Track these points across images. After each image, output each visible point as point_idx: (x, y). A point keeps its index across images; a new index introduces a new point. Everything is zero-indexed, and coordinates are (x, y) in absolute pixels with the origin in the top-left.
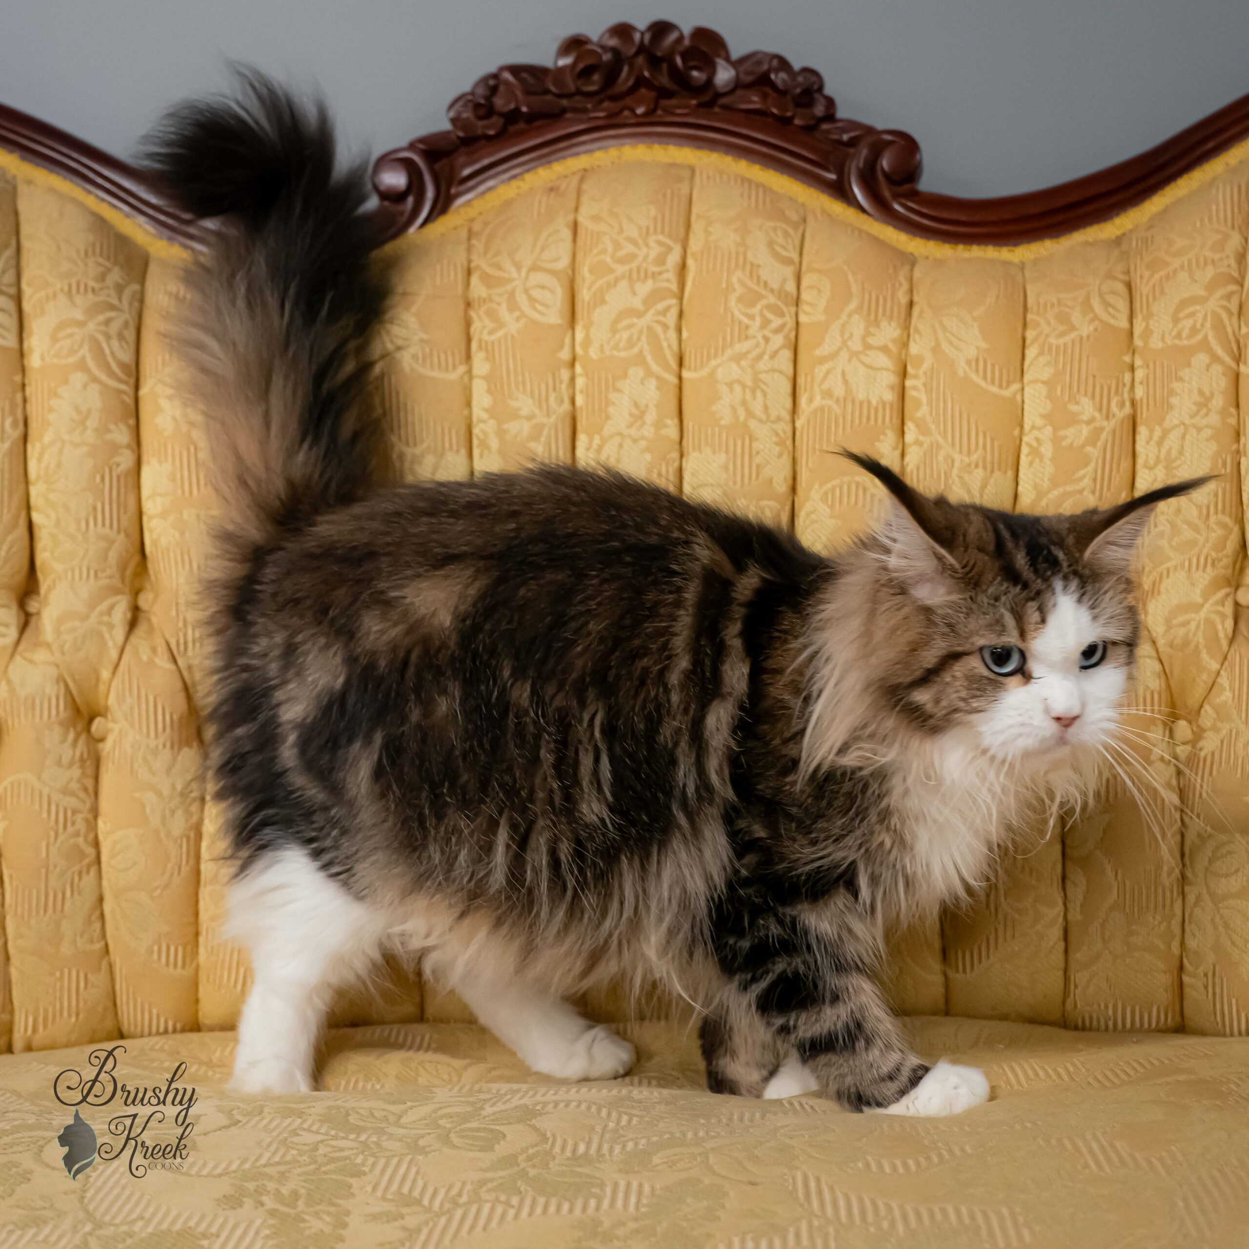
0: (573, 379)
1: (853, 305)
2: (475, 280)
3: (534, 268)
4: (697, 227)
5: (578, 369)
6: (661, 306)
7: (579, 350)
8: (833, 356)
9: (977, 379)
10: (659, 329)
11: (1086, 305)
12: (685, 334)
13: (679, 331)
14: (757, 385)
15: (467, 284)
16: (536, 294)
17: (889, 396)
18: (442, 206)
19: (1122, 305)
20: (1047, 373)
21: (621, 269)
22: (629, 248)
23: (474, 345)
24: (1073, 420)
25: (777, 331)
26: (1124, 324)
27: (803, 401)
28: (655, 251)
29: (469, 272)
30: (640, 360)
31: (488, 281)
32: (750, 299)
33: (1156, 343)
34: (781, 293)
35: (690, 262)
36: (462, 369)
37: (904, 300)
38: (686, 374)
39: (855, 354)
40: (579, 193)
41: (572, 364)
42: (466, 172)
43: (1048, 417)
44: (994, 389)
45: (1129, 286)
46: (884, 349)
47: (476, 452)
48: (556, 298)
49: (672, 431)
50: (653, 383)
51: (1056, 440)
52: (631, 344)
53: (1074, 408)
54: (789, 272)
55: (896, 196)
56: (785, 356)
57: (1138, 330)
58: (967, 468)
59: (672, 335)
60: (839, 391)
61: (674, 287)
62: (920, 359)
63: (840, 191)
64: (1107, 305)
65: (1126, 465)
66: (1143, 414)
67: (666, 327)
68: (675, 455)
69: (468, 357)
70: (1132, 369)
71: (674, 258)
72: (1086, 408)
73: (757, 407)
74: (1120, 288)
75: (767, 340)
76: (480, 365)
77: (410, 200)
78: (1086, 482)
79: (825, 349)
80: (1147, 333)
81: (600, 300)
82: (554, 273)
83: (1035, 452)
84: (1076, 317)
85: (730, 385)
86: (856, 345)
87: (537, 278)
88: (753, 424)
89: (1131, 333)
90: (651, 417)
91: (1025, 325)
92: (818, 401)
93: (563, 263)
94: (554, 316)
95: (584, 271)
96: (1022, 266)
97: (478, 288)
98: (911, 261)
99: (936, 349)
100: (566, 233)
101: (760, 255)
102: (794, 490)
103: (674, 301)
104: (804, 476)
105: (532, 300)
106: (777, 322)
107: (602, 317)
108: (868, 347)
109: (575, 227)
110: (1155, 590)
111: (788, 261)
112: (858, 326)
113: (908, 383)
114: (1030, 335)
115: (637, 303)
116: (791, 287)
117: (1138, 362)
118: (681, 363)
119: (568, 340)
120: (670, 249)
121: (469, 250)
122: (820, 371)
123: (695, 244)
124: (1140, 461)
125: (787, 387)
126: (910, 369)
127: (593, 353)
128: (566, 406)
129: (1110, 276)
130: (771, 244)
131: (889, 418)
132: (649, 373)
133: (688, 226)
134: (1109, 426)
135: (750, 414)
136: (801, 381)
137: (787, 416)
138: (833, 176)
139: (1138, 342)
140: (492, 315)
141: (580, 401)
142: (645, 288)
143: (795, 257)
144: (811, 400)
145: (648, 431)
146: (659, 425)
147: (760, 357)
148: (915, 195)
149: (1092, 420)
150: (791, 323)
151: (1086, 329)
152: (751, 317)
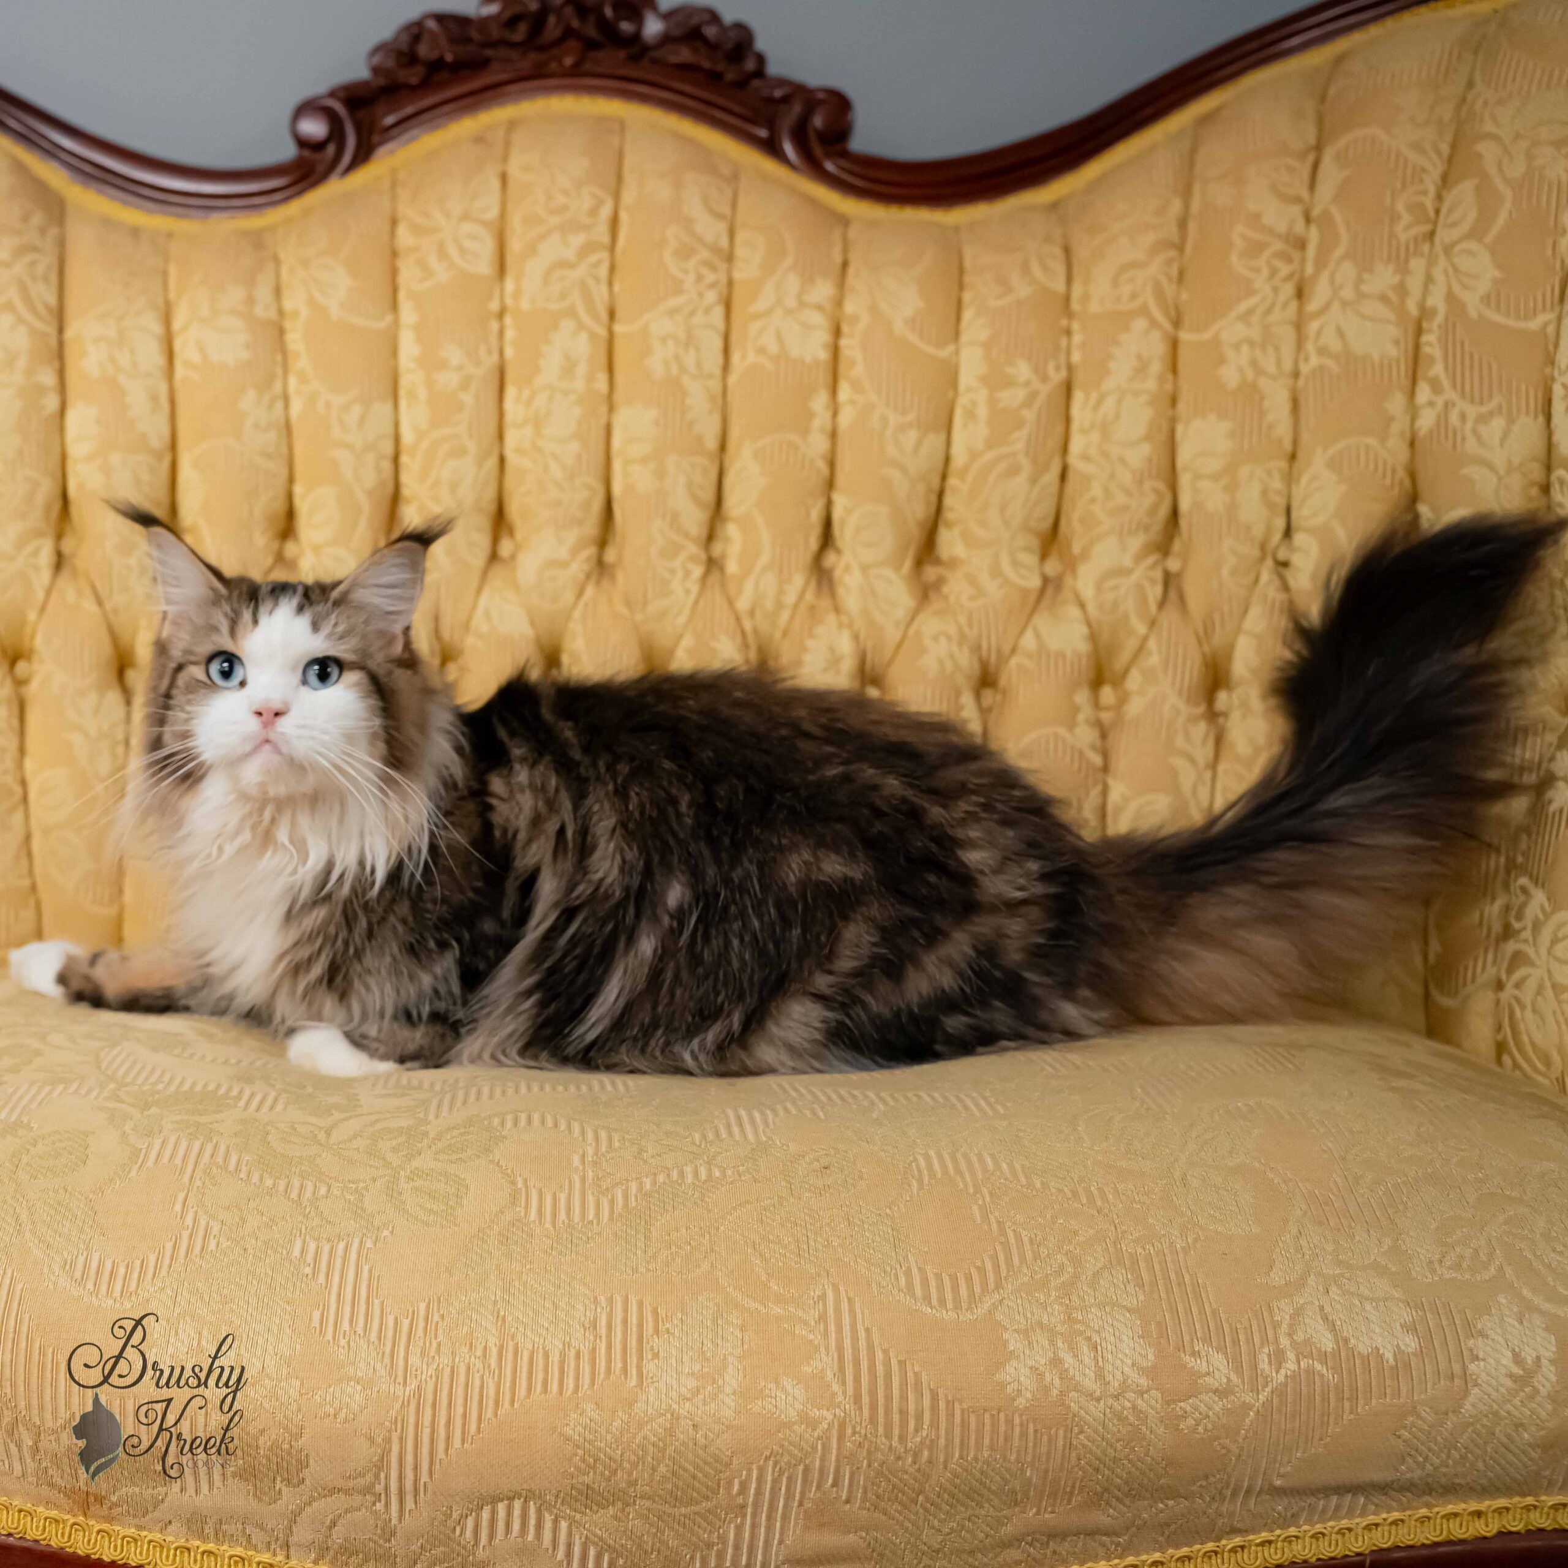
0: (501, 332)
1: (789, 261)
2: (402, 231)
3: (465, 217)
4: (630, 179)
5: (508, 320)
6: (593, 258)
7: (509, 301)
8: (767, 313)
9: (914, 339)
10: (591, 282)
11: (1026, 269)
12: (617, 288)
13: (610, 284)
14: (690, 341)
15: (393, 233)
16: (468, 244)
17: (823, 355)
18: (363, 155)
19: (1060, 269)
20: (984, 335)
21: (554, 220)
22: (561, 199)
23: (402, 295)
24: (1009, 382)
25: (713, 285)
26: (1060, 287)
27: (735, 358)
28: (587, 203)
29: (394, 222)
30: (572, 313)
31: (417, 230)
32: (685, 253)
33: (1094, 307)
34: (715, 249)
35: (624, 216)
36: (389, 318)
37: (838, 259)
38: (618, 328)
39: (789, 312)
40: (507, 144)
41: (501, 315)
42: (390, 120)
43: (985, 380)
44: (931, 350)
45: (1067, 251)
46: (819, 307)
47: (403, 403)
48: (486, 248)
49: (602, 384)
50: (584, 336)
51: (992, 402)
52: (563, 296)
53: (1010, 370)
54: (722, 227)
55: (829, 155)
56: (719, 312)
57: (1077, 292)
58: (902, 428)
59: (604, 288)
60: (773, 348)
61: (606, 239)
62: (855, 319)
63: (771, 148)
64: (1045, 268)
65: (1060, 429)
66: (1080, 378)
67: (597, 280)
68: (604, 409)
69: (394, 306)
70: (1068, 333)
71: (606, 211)
72: (1023, 370)
73: (690, 360)
74: (1058, 251)
75: (701, 295)
76: (408, 314)
77: (331, 149)
78: (1020, 446)
79: (760, 305)
80: (1086, 298)
81: (532, 250)
82: (484, 223)
83: (970, 414)
84: (1015, 279)
85: (664, 340)
86: (791, 302)
87: (467, 227)
88: (686, 380)
89: (1067, 298)
90: (582, 369)
91: (961, 287)
92: (752, 358)
93: (493, 213)
94: (484, 266)
95: (516, 222)
96: (957, 229)
97: (404, 237)
98: (844, 221)
99: (874, 309)
100: (496, 184)
101: (694, 208)
102: (723, 447)
103: (604, 255)
104: (734, 433)
105: (463, 251)
106: (710, 277)
107: (535, 268)
108: (802, 305)
109: (504, 178)
110: (1085, 554)
111: (720, 216)
112: (793, 283)
113: (843, 342)
114: (967, 296)
115: (570, 254)
116: (724, 243)
117: (1076, 326)
118: (612, 314)
119: (497, 293)
120: (600, 202)
121: (394, 198)
122: (754, 327)
123: (628, 196)
124: (1075, 426)
125: (717, 343)
126: (845, 329)
127: (525, 305)
128: (495, 358)
129: (1048, 239)
130: (705, 200)
131: (822, 376)
132: (581, 326)
133: (620, 178)
134: (1044, 389)
135: (682, 369)
136: (734, 338)
137: (717, 371)
138: (763, 133)
139: (1075, 306)
140: (423, 265)
141: (509, 352)
142: (577, 240)
143: (727, 210)
144: (744, 357)
145: (579, 385)
146: (590, 378)
147: (693, 313)
148: (845, 155)
149: (1028, 383)
150: (723, 278)
151: (1024, 291)
152: (686, 272)
